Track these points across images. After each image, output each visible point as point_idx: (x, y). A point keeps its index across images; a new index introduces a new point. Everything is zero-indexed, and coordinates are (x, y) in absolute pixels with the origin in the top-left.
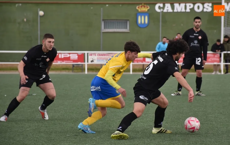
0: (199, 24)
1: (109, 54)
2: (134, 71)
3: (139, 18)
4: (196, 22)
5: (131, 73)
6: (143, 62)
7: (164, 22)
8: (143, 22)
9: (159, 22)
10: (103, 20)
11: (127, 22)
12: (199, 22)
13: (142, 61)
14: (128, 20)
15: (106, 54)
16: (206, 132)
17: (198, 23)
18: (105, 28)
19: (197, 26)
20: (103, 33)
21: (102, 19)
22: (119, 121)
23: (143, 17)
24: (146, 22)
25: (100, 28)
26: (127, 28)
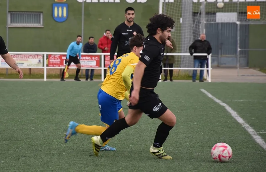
0: (133, 16)
1: (17, 56)
2: (48, 77)
3: (56, 9)
4: (129, 14)
5: (45, 79)
6: (61, 66)
7: (88, 15)
8: (60, 15)
9: (81, 15)
10: (9, 12)
11: (40, 15)
12: (133, 14)
13: (59, 65)
14: (42, 12)
15: (13, 55)
16: (140, 154)
17: (131, 16)
18: (11, 22)
19: (130, 19)
20: (9, 28)
21: (8, 10)
22: (29, 140)
23: (60, 9)
24: (65, 15)
25: (5, 22)
26: (39, 23)
